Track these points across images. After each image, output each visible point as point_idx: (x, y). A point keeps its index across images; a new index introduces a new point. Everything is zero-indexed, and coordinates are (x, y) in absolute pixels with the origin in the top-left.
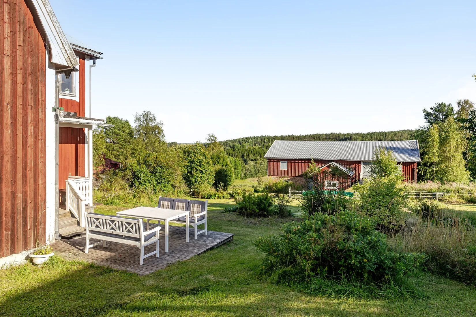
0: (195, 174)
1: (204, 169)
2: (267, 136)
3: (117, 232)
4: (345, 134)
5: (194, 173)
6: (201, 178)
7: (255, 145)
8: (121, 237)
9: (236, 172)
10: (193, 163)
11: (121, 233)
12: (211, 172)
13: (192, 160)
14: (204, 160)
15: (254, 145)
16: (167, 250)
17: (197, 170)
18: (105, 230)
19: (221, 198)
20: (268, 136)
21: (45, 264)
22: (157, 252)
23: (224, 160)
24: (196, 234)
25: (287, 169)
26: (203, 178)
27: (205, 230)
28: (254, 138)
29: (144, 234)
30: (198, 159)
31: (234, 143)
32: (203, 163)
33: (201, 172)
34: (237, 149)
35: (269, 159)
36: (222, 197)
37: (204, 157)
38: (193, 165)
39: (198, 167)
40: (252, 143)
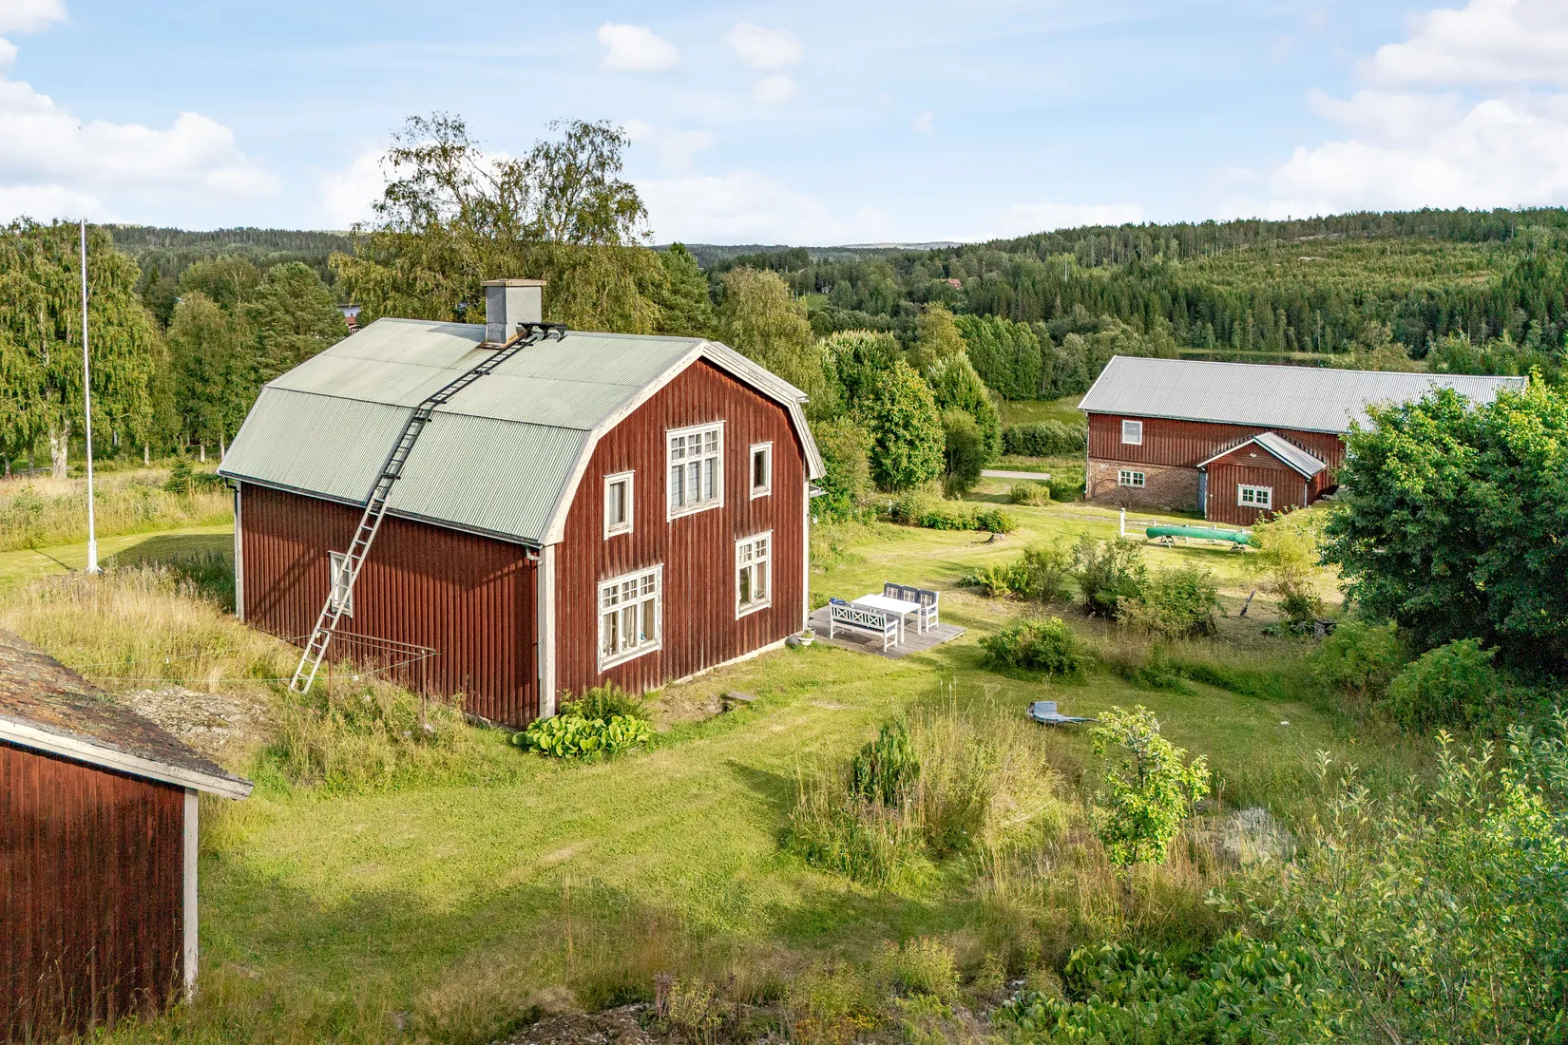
0: (894, 449)
1: (918, 436)
2: (1147, 225)
3: (862, 623)
4: (1485, 214)
5: (891, 445)
6: (910, 457)
7: (1098, 263)
8: (865, 627)
9: (1021, 374)
10: (888, 420)
11: (865, 624)
12: (935, 441)
13: (884, 413)
14: (917, 413)
15: (1093, 262)
16: (902, 641)
17: (898, 438)
18: (850, 620)
19: (958, 529)
20: (1152, 224)
21: (809, 647)
22: (895, 642)
23: (970, 390)
24: (928, 626)
25: (1140, 444)
26: (913, 459)
27: (937, 623)
28: (1098, 235)
29: (887, 626)
30: (901, 410)
31: (1018, 257)
32: (915, 422)
33: (911, 443)
34: (1028, 283)
35: (1091, 415)
36: (961, 526)
37: (917, 405)
38: (887, 424)
39: (901, 431)
40: (1088, 255)
